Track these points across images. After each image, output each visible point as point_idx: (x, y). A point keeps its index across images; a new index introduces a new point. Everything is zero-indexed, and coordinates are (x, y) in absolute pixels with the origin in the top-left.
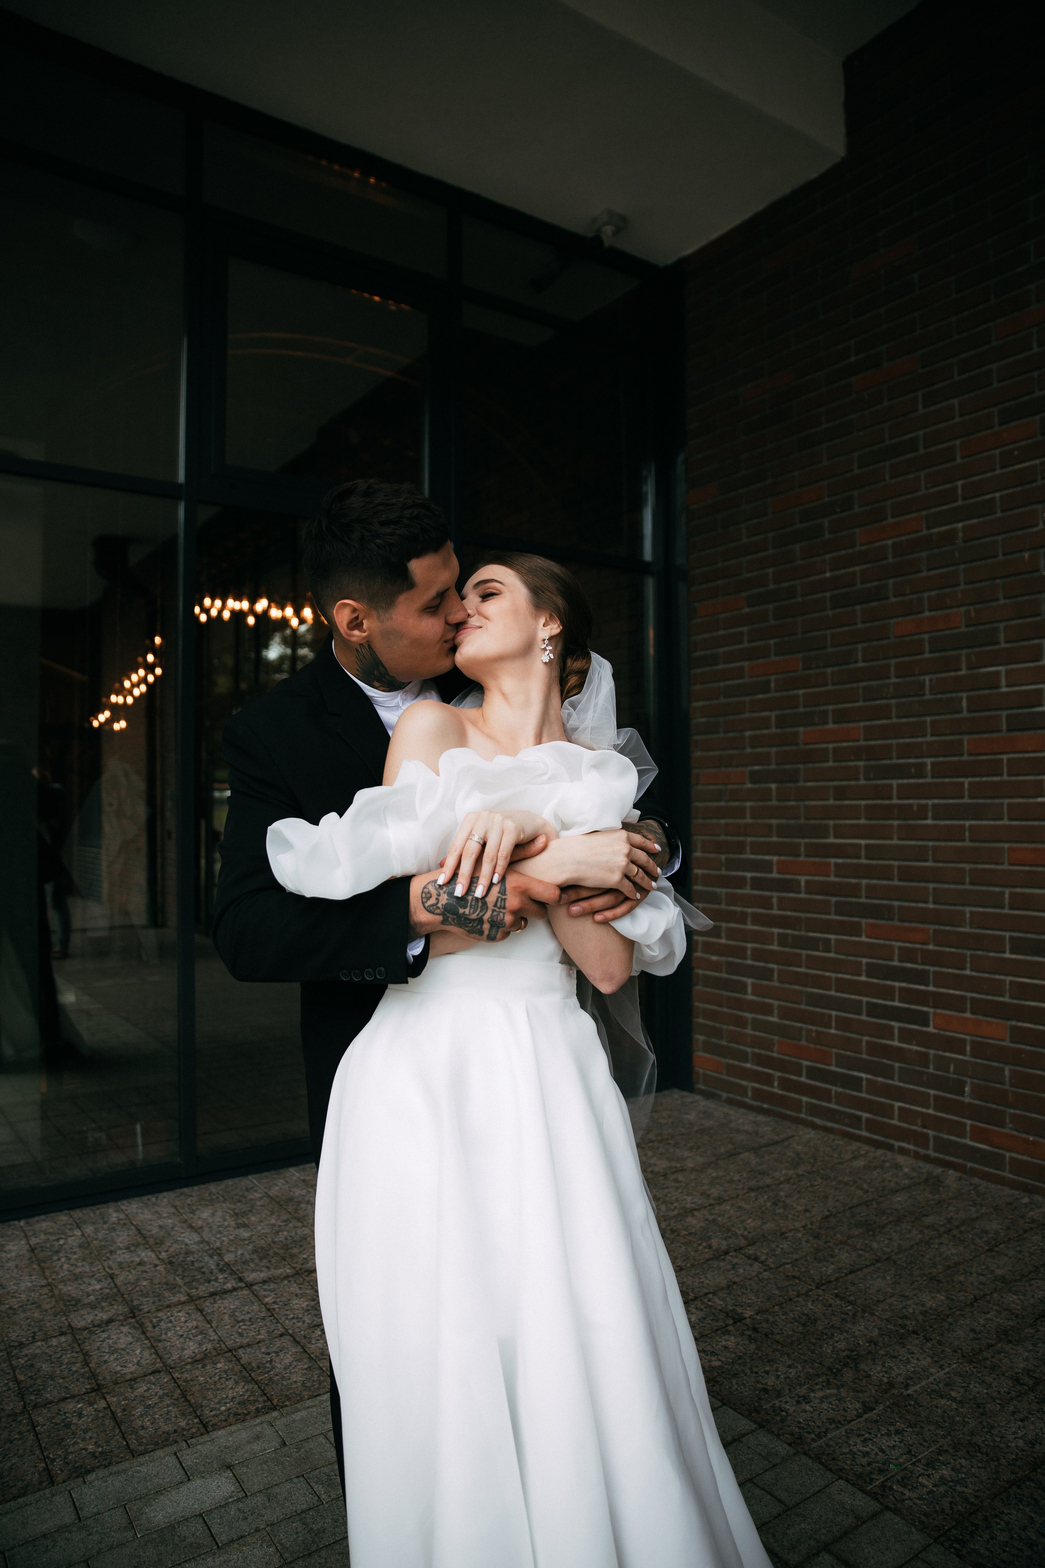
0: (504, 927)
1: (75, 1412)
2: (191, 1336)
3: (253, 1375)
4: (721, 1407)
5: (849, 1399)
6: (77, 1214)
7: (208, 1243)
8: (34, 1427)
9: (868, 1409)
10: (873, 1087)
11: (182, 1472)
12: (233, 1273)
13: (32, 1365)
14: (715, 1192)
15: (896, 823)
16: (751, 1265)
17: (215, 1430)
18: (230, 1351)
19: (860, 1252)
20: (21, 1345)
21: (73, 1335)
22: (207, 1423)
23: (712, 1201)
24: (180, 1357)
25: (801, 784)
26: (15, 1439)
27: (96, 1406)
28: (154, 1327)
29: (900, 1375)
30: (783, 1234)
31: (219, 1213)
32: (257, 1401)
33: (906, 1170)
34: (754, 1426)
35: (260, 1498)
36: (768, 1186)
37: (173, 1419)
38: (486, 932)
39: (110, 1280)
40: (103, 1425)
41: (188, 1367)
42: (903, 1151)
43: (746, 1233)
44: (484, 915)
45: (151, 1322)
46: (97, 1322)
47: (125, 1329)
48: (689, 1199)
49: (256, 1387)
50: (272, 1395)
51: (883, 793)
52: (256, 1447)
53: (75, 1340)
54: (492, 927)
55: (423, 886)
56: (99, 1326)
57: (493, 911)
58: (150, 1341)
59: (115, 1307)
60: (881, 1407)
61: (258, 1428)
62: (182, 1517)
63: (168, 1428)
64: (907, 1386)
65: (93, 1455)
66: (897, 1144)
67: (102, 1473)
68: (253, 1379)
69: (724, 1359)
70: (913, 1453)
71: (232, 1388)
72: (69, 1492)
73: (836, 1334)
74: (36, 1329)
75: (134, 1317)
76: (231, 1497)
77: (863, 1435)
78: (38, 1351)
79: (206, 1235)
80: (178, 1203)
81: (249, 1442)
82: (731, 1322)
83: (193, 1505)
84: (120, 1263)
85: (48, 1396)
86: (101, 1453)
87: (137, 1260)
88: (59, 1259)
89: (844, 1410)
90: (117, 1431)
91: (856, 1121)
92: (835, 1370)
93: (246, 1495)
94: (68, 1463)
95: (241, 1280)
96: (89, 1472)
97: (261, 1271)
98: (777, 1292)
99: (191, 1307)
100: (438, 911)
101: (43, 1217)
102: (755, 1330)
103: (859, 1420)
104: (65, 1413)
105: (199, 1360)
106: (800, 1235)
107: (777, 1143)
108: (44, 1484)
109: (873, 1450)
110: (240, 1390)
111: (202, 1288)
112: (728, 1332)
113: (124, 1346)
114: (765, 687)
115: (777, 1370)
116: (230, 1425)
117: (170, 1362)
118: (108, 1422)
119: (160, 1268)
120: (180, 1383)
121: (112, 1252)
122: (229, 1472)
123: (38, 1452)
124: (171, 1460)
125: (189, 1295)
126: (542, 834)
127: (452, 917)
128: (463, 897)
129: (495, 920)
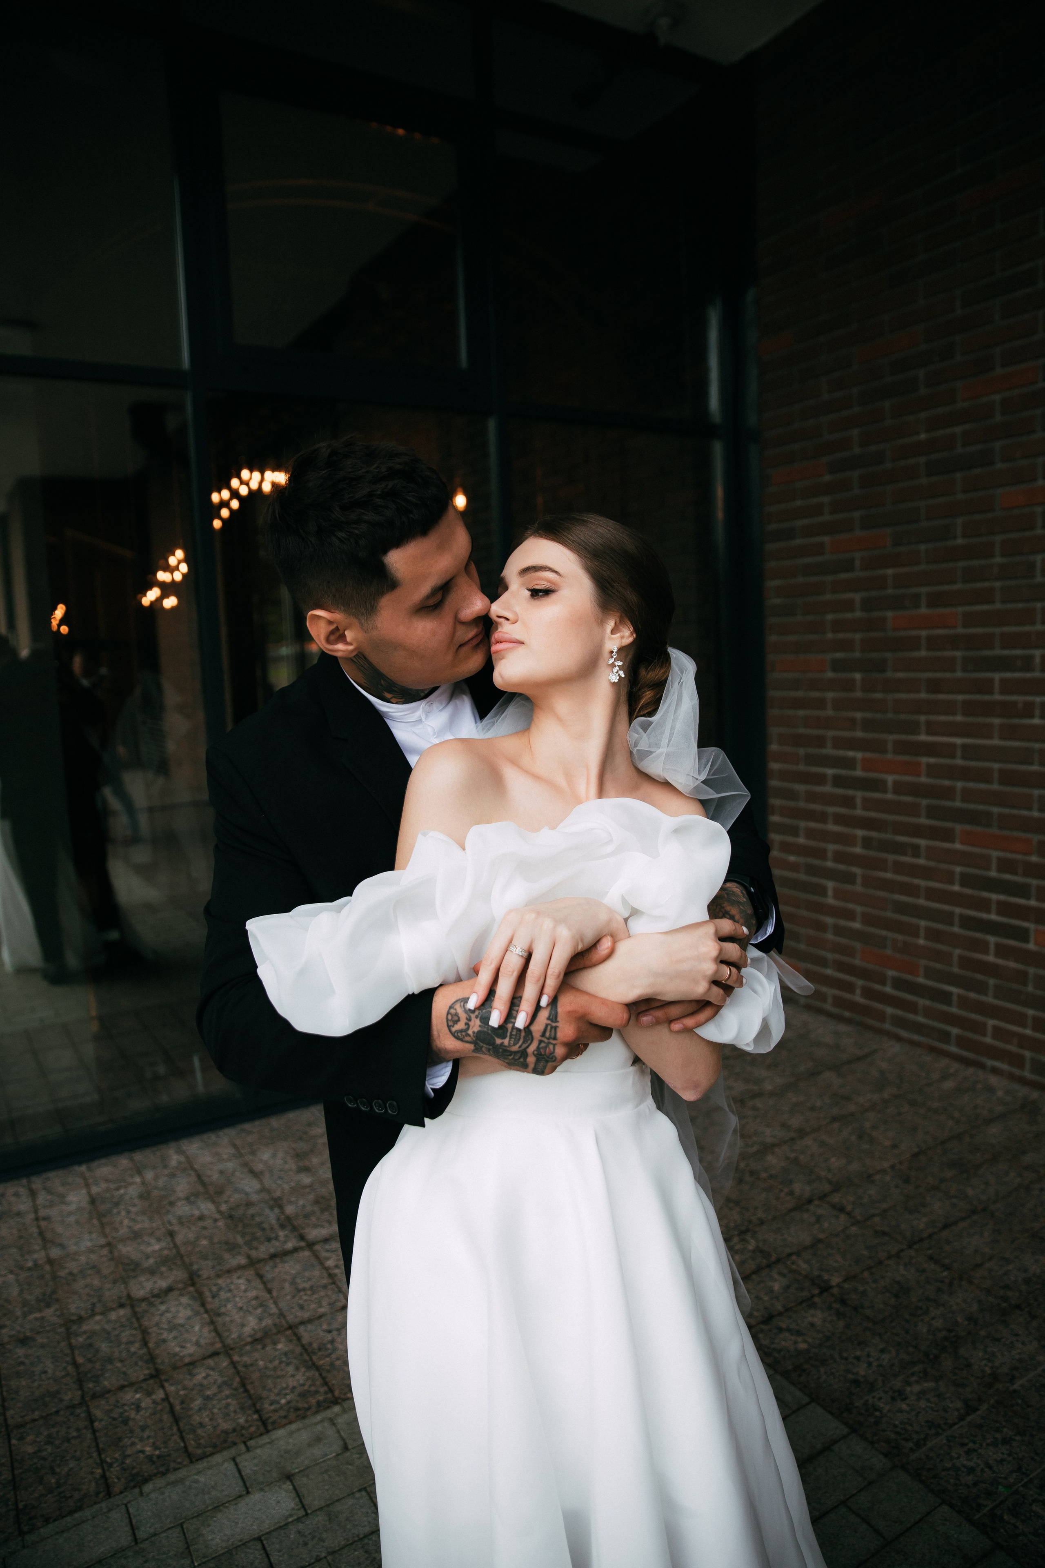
0: (554, 1061)
1: (133, 1404)
2: (250, 1309)
3: (314, 1358)
4: (808, 1404)
5: (948, 1395)
6: (138, 1156)
7: (269, 1191)
8: (92, 1422)
9: (970, 1409)
10: (964, 1003)
11: (241, 1483)
12: (294, 1229)
13: (91, 1345)
14: (796, 1122)
15: (997, 721)
16: (837, 1217)
17: (274, 1429)
18: (290, 1327)
19: (955, 1200)
20: (81, 1319)
21: (132, 1306)
22: (267, 1419)
23: (792, 1135)
24: (239, 1337)
25: (889, 674)
26: (73, 1437)
27: (154, 1397)
28: (214, 1297)
29: (1004, 1363)
30: (870, 1176)
31: (280, 1154)
32: (317, 1392)
33: (1000, 1093)
34: (846, 1430)
35: (320, 1518)
36: (852, 1114)
37: (232, 1414)
38: (532, 1066)
39: (169, 1239)
40: (161, 1421)
41: (248, 1348)
42: (995, 1071)
43: (830, 1176)
44: (528, 1047)
45: (210, 1290)
46: (156, 1291)
47: (184, 1300)
48: (768, 1131)
49: (317, 1374)
50: (333, 1385)
51: (985, 687)
52: (317, 1451)
53: (135, 1313)
54: (538, 1061)
55: (449, 1005)
56: (157, 1296)
57: (540, 1042)
58: (210, 1316)
59: (175, 1272)
60: (984, 1407)
61: (319, 1428)
62: (240, 1541)
63: (226, 1426)
64: (1013, 1379)
65: (150, 1458)
66: (990, 1063)
67: (159, 1482)
68: (314, 1364)
69: (810, 1340)
70: (1024, 1470)
71: (293, 1376)
72: (126, 1505)
73: (931, 1309)
74: (95, 1300)
75: (193, 1285)
76: (291, 1515)
77: (966, 1444)
78: (97, 1328)
79: (267, 1181)
80: (238, 1142)
81: (310, 1445)
82: (816, 1291)
83: (252, 1525)
84: (180, 1218)
85: (106, 1383)
86: (159, 1457)
87: (197, 1213)
88: (119, 1213)
89: (945, 1411)
90: (175, 1429)
91: (945, 1037)
92: (931, 1357)
93: (307, 1514)
94: (125, 1470)
95: (302, 1237)
96: (146, 1480)
97: (322, 1226)
98: (865, 1253)
99: (250, 1273)
100: (467, 1039)
101: (103, 1161)
102: (843, 1302)
103: (962, 1423)
104: (124, 1405)
105: (260, 1340)
106: (888, 1178)
107: (859, 1059)
108: (101, 1495)
109: (978, 1465)
110: (300, 1377)
111: (262, 1248)
112: (813, 1306)
113: (181, 1321)
114: (848, 566)
115: (868, 1356)
116: (290, 1423)
117: (229, 1341)
118: (167, 1418)
119: (220, 1224)
120: (240, 1368)
121: (172, 1204)
122: (288, 1483)
123: (95, 1455)
124: (229, 1467)
125: (249, 1257)
126: (605, 936)
127: (488, 1046)
128: (502, 1027)
129: (543, 1053)
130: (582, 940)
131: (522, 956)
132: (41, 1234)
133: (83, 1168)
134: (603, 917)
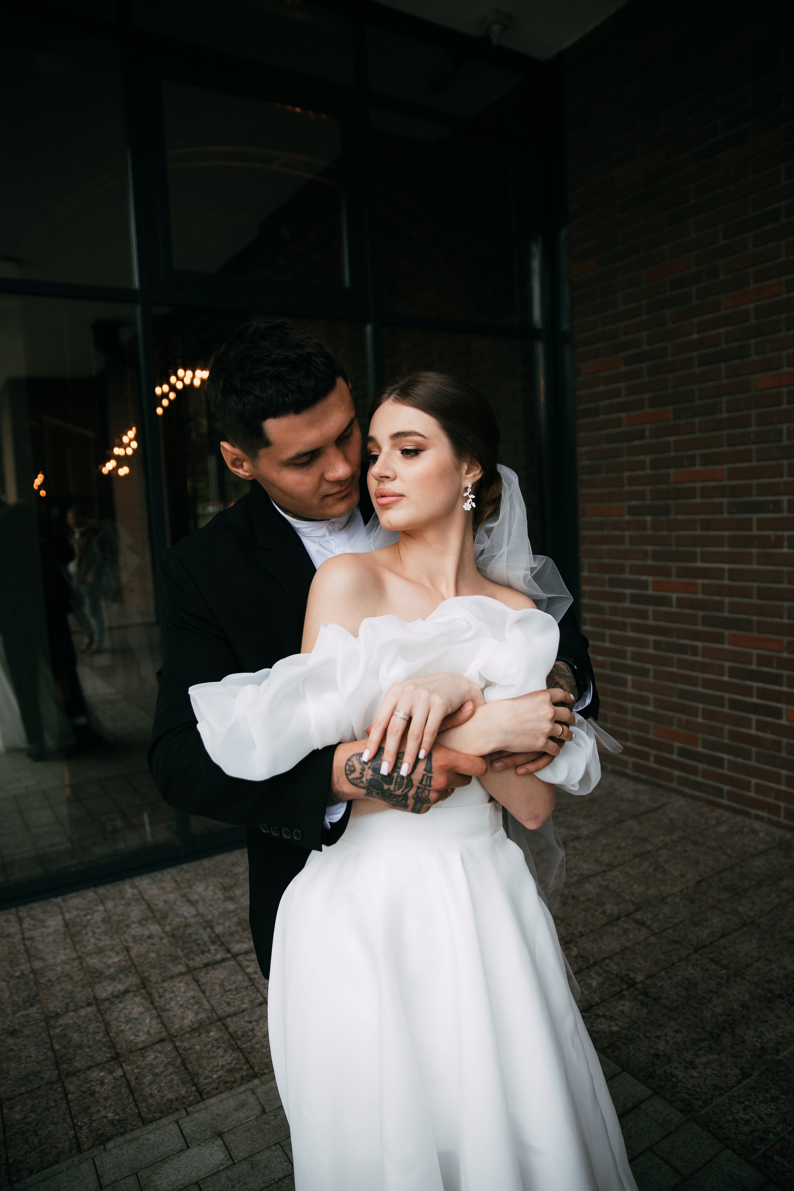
0: (429, 803)
1: (98, 1080)
2: (189, 1006)
3: (239, 1042)
4: (620, 1073)
5: (728, 1064)
6: (101, 890)
7: (202, 916)
8: (66, 1095)
9: (746, 1075)
10: (733, 766)
11: (183, 1140)
12: (222, 944)
13: (65, 1035)
14: (606, 858)
15: (755, 551)
16: (639, 930)
17: (207, 1098)
18: (220, 1019)
19: (729, 916)
20: (57, 1016)
21: (97, 1005)
22: (202, 1091)
23: (604, 868)
24: (180, 1027)
25: (672, 517)
26: (52, 1107)
27: (114, 1074)
28: (160, 997)
29: (771, 1040)
30: (664, 899)
31: (211, 888)
32: (241, 1069)
33: (762, 835)
34: (650, 1093)
35: (245, 1167)
36: (649, 852)
37: (176, 1087)
38: (411, 805)
39: (125, 953)
40: (120, 1093)
41: (187, 1035)
42: (757, 818)
43: (633, 899)
44: (408, 791)
45: (158, 992)
46: (116, 993)
47: (138, 1000)
48: (585, 866)
49: (241, 1055)
50: (254, 1063)
51: (746, 525)
52: (241, 1115)
53: (99, 1010)
54: (416, 802)
55: (347, 758)
56: (117, 997)
57: (419, 787)
58: (157, 1011)
59: (130, 978)
60: (756, 1073)
61: (243, 1096)
62: (182, 1185)
63: (171, 1096)
64: (778, 1052)
65: (112, 1122)
66: (753, 812)
67: (119, 1140)
68: (238, 1047)
69: (621, 1024)
70: (788, 1121)
71: (222, 1057)
72: (93, 1159)
73: (713, 999)
74: (68, 1000)
75: (145, 988)
76: (222, 1165)
77: (744, 1102)
78: (70, 1021)
79: (201, 908)
80: (178, 879)
81: (236, 1110)
82: (625, 986)
83: (191, 1173)
84: (134, 937)
85: (77, 1064)
86: (118, 1121)
87: (147, 933)
88: (87, 934)
89: (726, 1076)
90: (131, 1099)
91: (719, 792)
92: (715, 1035)
93: (234, 1163)
94: (92, 1131)
95: (228, 951)
96: (108, 1139)
97: (244, 942)
98: (662, 956)
99: (189, 978)
100: (361, 785)
101: (74, 894)
102: (646, 994)
103: (739, 1086)
104: (91, 1081)
105: (196, 1029)
106: (678, 900)
107: (654, 810)
108: (74, 1151)
109: (753, 1118)
110: (228, 1058)
111: (198, 959)
112: (623, 997)
113: (136, 1016)
114: (640, 435)
115: (666, 1035)
116: (221, 1093)
117: (172, 1031)
118: (124, 1090)
119: (165, 941)
120: (181, 1051)
121: (128, 926)
122: (220, 1139)
123: (69, 1120)
124: (174, 1127)
125: (187, 966)
126: (467, 702)
127: (377, 791)
128: (390, 775)
129: (420, 796)
130: (451, 705)
131: (404, 719)
132: (27, 950)
133: (59, 900)
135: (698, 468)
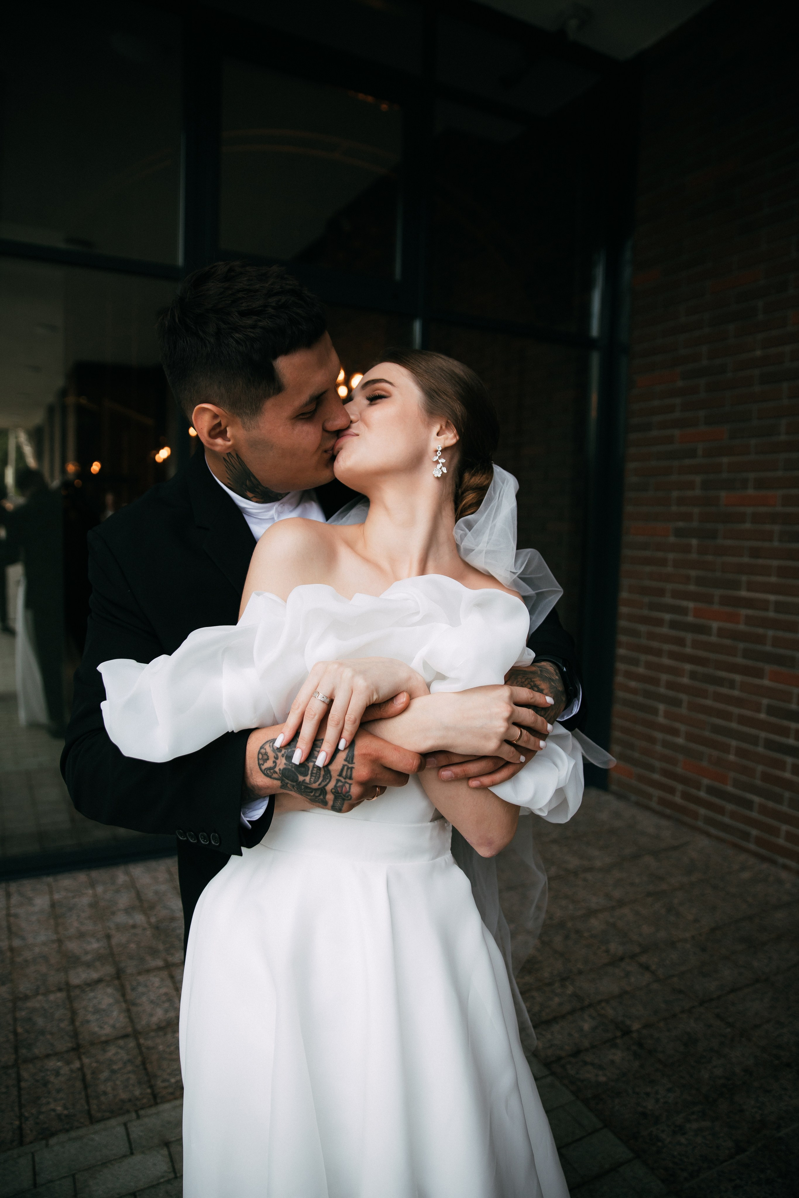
0: (350, 799)
1: (54, 1070)
2: (159, 1003)
4: (601, 1127)
5: (722, 1135)
6: (95, 874)
8: (19, 1081)
9: (740, 1149)
10: (763, 810)
11: (127, 1145)
13: (30, 1019)
14: (617, 894)
16: (643, 974)
17: (161, 1102)
19: (742, 970)
20: (26, 998)
21: (68, 991)
22: (157, 1094)
23: (614, 904)
24: (147, 1024)
25: (720, 541)
27: (72, 1066)
28: (133, 990)
29: (773, 1112)
30: (673, 943)
33: (788, 886)
34: (632, 1155)
36: (664, 892)
37: (131, 1087)
38: (330, 803)
39: (106, 940)
40: (73, 1086)
41: (152, 1034)
42: (785, 867)
43: (640, 940)
44: (326, 785)
45: (131, 984)
46: (89, 981)
47: (110, 990)
48: (594, 899)
53: (69, 997)
54: (336, 799)
55: (260, 745)
56: (89, 985)
57: (338, 781)
58: (127, 1005)
59: (106, 967)
60: (752, 1149)
62: (118, 1194)
63: (124, 1096)
64: (779, 1127)
65: (59, 1117)
66: (781, 860)
67: (63, 1137)
69: (609, 1074)
72: (33, 1154)
73: (714, 1059)
74: (40, 984)
75: (118, 978)
76: (162, 1175)
77: (734, 1180)
78: (37, 1005)
82: (619, 1034)
83: (130, 1182)
84: (117, 925)
85: (36, 1051)
86: (66, 1116)
87: (131, 922)
88: (71, 916)
90: (83, 1093)
91: (746, 836)
92: (710, 1099)
93: (175, 1175)
94: (37, 1124)
96: (53, 1135)
98: (663, 1006)
99: (165, 974)
100: (275, 776)
101: (67, 875)
102: (640, 1045)
104: (47, 1070)
105: (162, 1028)
106: (688, 946)
107: (675, 848)
108: (15, 1143)
112: (615, 1046)
113: (103, 1006)
114: (692, 454)
115: (657, 1093)
117: (139, 1027)
118: (79, 1084)
119: (148, 933)
120: (144, 1050)
121: (113, 913)
122: (165, 1149)
123: (16, 1109)
124: (121, 1130)
125: (166, 961)
126: (403, 692)
127: (292, 783)
128: (303, 765)
129: (340, 792)
131: (324, 702)
132: (9, 928)
133: (50, 879)
134: (403, 674)
135: (751, 492)
